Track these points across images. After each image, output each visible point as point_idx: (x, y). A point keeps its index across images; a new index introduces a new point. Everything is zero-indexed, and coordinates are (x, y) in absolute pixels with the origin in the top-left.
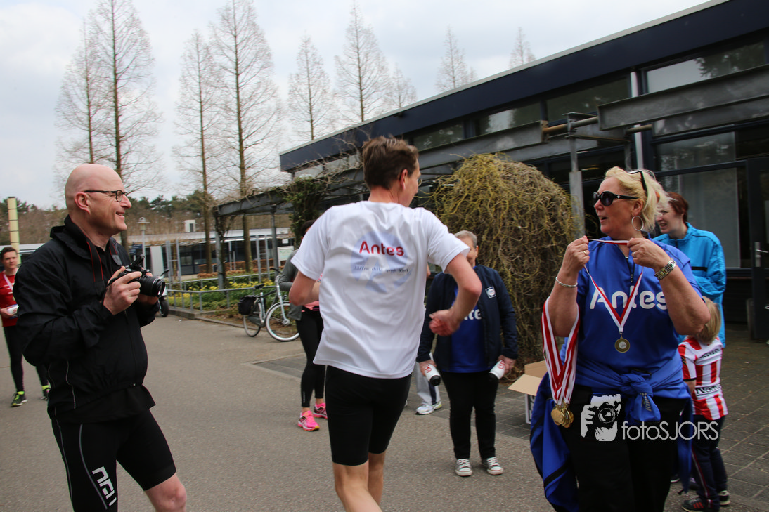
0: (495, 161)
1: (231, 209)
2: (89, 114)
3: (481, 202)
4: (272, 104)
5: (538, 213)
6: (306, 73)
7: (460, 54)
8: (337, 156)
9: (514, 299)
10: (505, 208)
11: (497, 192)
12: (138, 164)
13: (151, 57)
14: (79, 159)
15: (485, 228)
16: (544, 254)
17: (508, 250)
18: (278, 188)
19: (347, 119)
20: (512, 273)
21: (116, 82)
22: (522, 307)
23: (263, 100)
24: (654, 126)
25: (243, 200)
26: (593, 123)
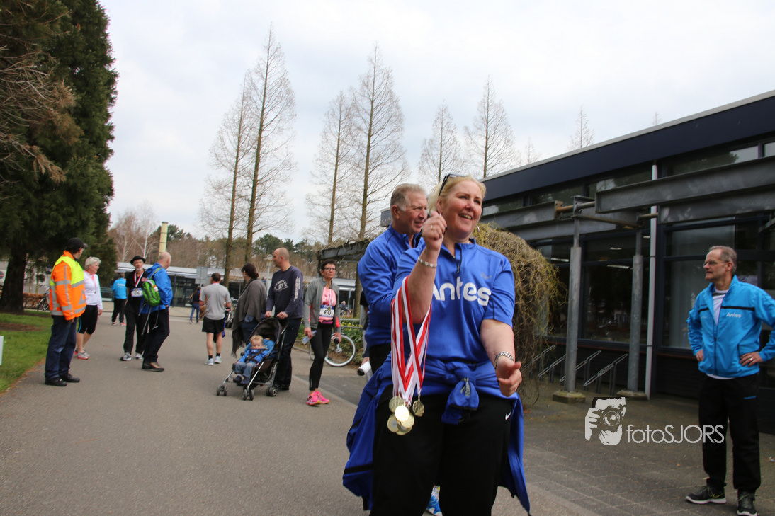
2: (237, 157)
6: (439, 139)
12: (268, 206)
14: (222, 196)
24: (660, 214)
25: (340, 247)
26: (593, 206)
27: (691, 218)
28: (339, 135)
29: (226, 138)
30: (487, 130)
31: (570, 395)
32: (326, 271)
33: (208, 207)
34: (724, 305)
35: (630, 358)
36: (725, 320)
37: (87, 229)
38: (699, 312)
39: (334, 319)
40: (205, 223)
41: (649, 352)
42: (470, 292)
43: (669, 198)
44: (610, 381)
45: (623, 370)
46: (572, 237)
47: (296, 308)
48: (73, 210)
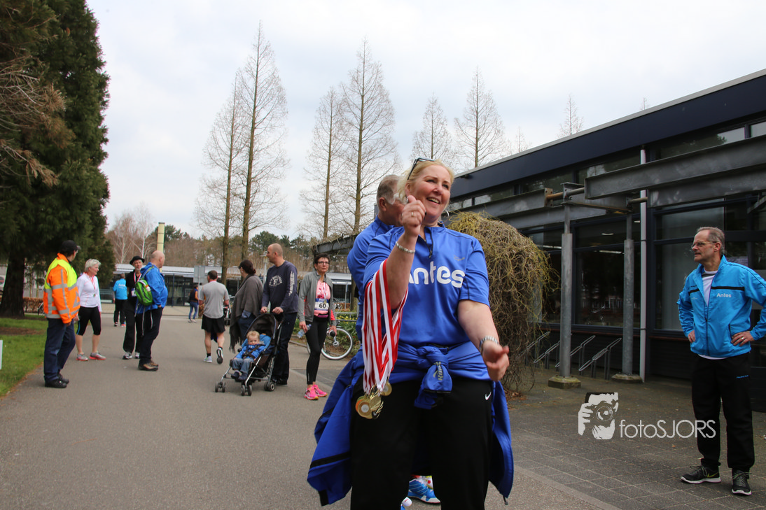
1: (326, 249)
2: (231, 156)
4: (390, 158)
6: (431, 132)
12: (263, 203)
13: (286, 111)
14: (217, 194)
21: (253, 130)
23: (381, 154)
24: (649, 198)
25: (335, 242)
26: (582, 192)
27: (680, 201)
28: (331, 130)
29: (219, 137)
30: (477, 121)
31: (565, 380)
32: (319, 264)
33: (203, 206)
34: (714, 286)
35: (624, 342)
36: (715, 301)
37: (84, 232)
38: (689, 293)
39: (328, 313)
40: (201, 222)
41: (643, 335)
42: (444, 276)
43: (657, 182)
44: (605, 366)
45: (617, 353)
46: (562, 224)
47: (292, 302)
48: (68, 213)
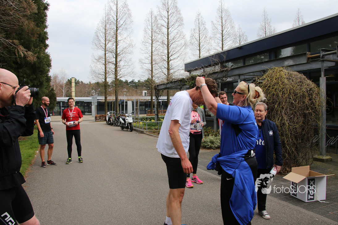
0: (283, 70)
1: (162, 87)
2: (105, 44)
3: (276, 90)
4: (183, 42)
5: (303, 96)
6: (198, 28)
7: (269, 21)
8: (210, 66)
9: (288, 136)
10: (287, 93)
11: (284, 85)
12: (124, 66)
13: (132, 20)
14: (100, 63)
15: (277, 102)
16: (305, 116)
17: (287, 113)
18: (183, 79)
19: (216, 49)
20: (288, 123)
21: (117, 31)
22: (292, 140)
23: (179, 40)
25: (168, 83)
28: (152, 29)
29: (99, 35)
30: (222, 22)
31: (324, 157)
48: (35, 77)
